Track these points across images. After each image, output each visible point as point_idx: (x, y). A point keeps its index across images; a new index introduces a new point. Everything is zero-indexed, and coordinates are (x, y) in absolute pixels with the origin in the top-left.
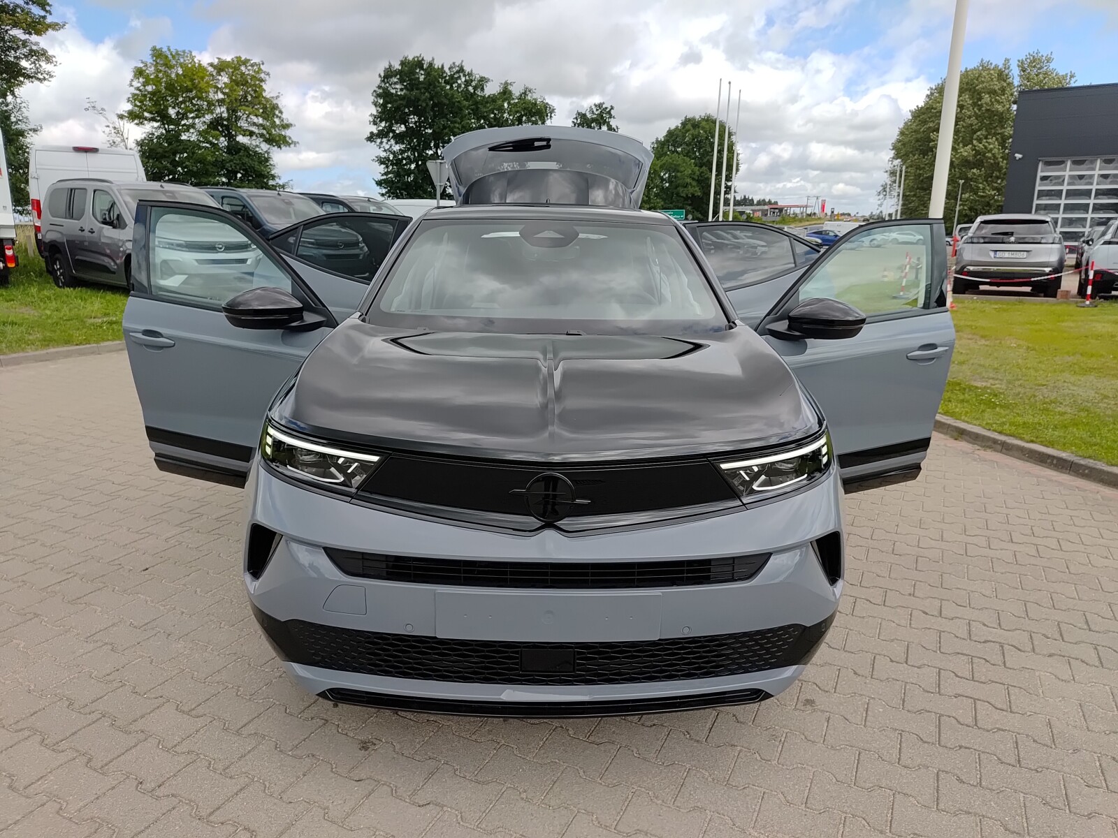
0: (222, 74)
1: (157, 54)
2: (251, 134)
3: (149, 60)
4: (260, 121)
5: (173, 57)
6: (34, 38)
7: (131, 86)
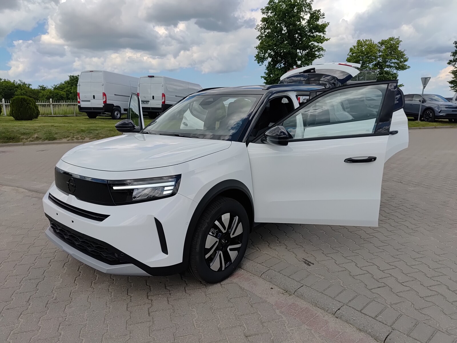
0: (383, 45)
1: (359, 42)
2: (391, 67)
3: (355, 44)
4: (396, 61)
5: (364, 42)
6: (320, 44)
7: (348, 55)
